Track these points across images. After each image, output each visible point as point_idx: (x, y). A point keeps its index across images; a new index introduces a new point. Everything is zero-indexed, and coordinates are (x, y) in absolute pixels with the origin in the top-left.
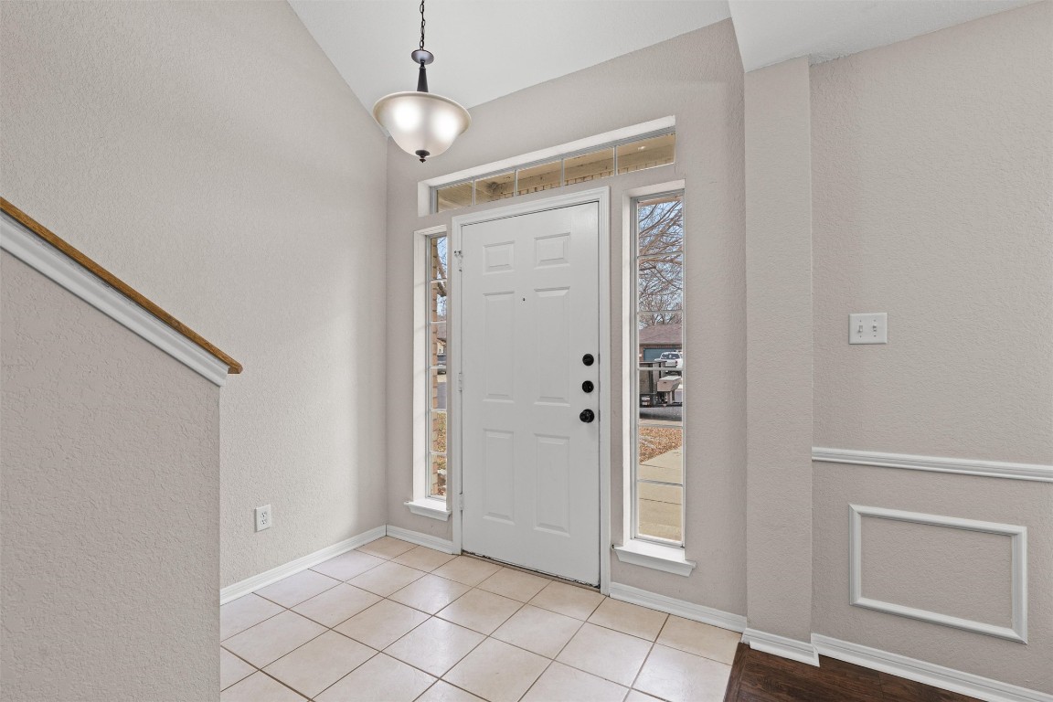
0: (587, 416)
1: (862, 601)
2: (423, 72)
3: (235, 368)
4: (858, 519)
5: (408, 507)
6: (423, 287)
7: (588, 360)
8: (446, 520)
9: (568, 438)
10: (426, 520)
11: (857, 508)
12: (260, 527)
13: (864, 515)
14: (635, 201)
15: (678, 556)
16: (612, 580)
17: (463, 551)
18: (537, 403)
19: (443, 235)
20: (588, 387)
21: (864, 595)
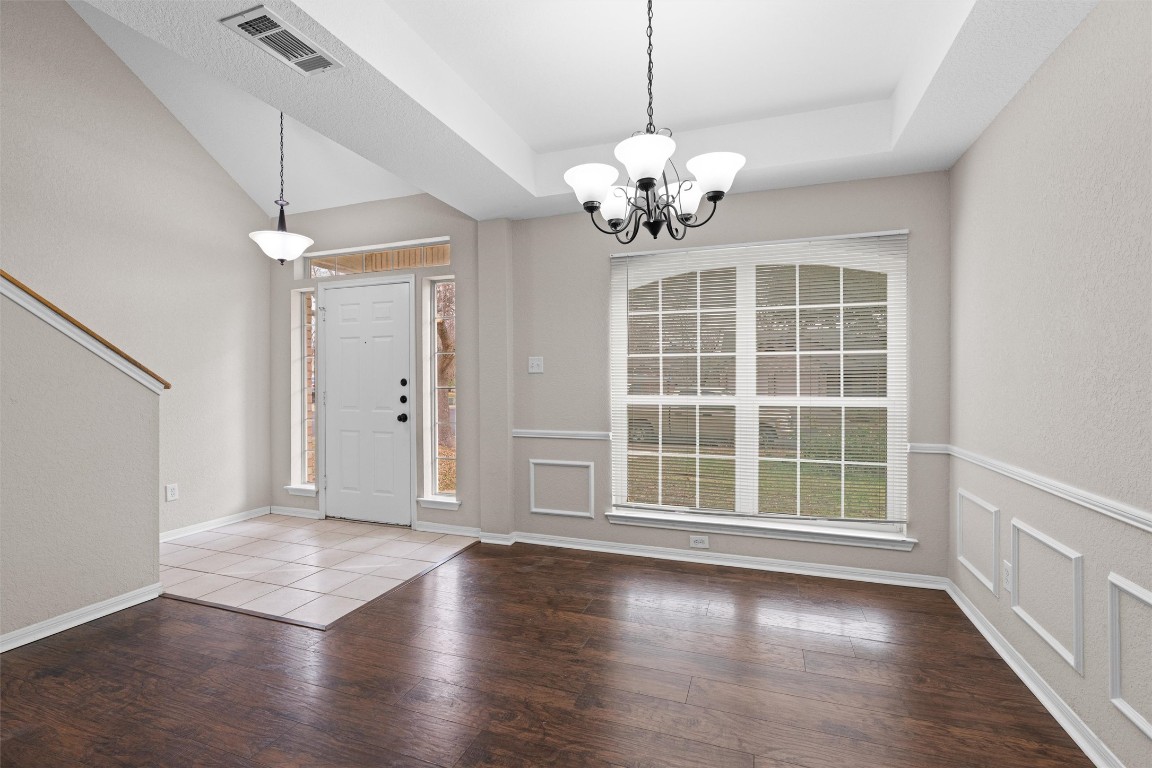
0: (403, 418)
1: (534, 510)
2: (282, 212)
3: (167, 386)
4: (532, 466)
5: (287, 490)
6: (299, 330)
7: (404, 382)
8: (314, 496)
9: (392, 433)
10: (301, 497)
11: (532, 461)
12: (170, 498)
13: (535, 464)
14: (433, 283)
15: (453, 500)
16: (418, 520)
17: (326, 517)
18: (374, 411)
19: (312, 293)
20: (404, 399)
21: (536, 507)
